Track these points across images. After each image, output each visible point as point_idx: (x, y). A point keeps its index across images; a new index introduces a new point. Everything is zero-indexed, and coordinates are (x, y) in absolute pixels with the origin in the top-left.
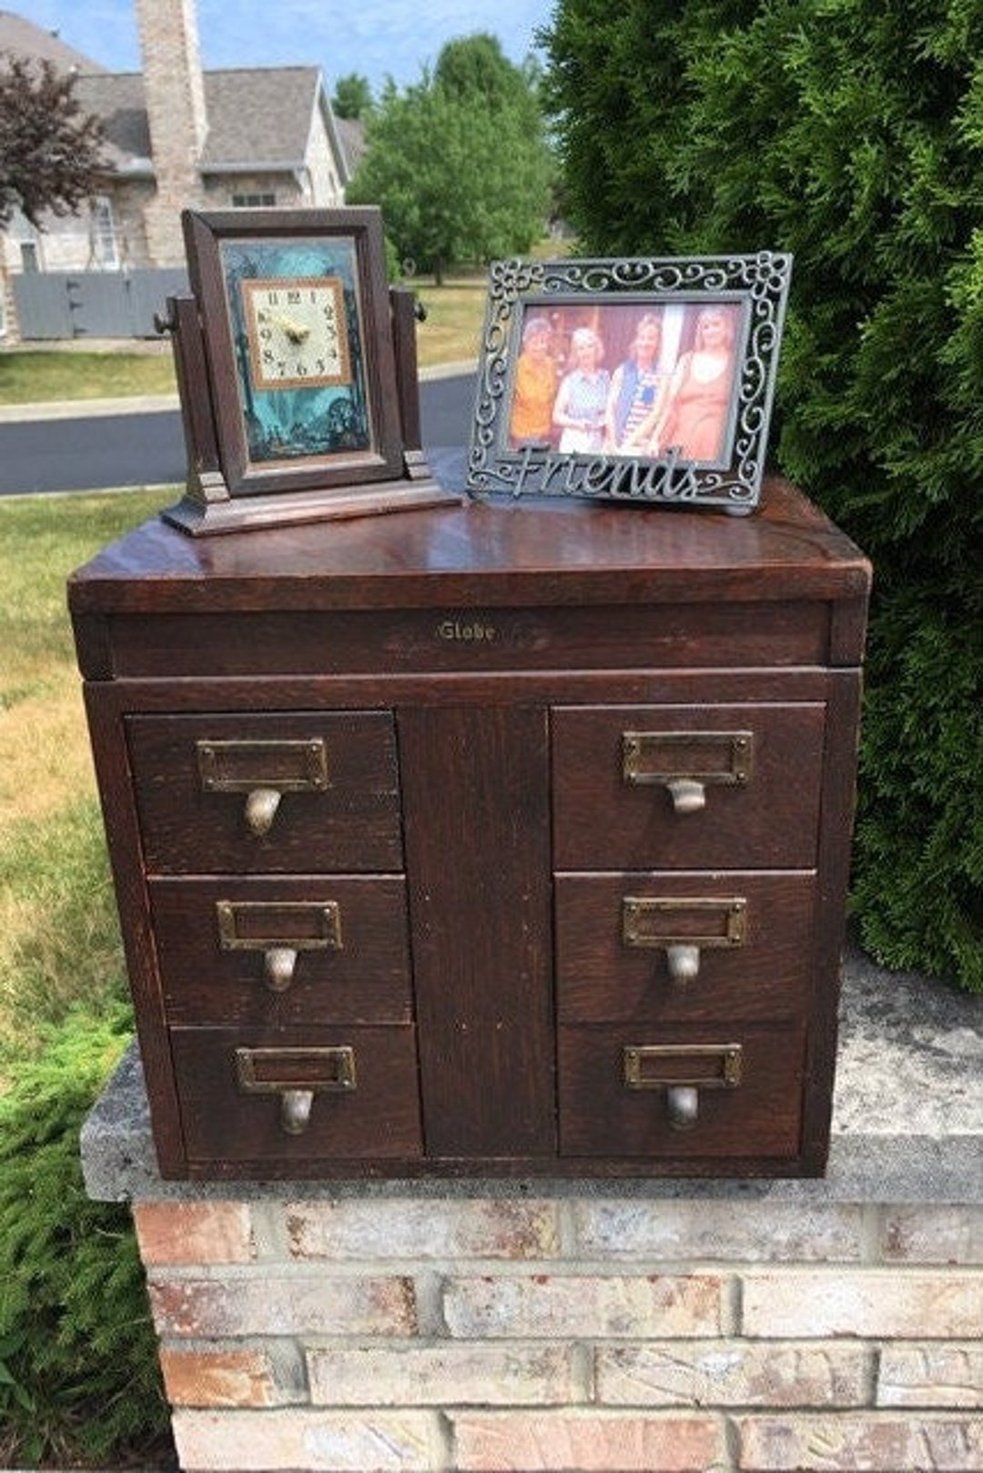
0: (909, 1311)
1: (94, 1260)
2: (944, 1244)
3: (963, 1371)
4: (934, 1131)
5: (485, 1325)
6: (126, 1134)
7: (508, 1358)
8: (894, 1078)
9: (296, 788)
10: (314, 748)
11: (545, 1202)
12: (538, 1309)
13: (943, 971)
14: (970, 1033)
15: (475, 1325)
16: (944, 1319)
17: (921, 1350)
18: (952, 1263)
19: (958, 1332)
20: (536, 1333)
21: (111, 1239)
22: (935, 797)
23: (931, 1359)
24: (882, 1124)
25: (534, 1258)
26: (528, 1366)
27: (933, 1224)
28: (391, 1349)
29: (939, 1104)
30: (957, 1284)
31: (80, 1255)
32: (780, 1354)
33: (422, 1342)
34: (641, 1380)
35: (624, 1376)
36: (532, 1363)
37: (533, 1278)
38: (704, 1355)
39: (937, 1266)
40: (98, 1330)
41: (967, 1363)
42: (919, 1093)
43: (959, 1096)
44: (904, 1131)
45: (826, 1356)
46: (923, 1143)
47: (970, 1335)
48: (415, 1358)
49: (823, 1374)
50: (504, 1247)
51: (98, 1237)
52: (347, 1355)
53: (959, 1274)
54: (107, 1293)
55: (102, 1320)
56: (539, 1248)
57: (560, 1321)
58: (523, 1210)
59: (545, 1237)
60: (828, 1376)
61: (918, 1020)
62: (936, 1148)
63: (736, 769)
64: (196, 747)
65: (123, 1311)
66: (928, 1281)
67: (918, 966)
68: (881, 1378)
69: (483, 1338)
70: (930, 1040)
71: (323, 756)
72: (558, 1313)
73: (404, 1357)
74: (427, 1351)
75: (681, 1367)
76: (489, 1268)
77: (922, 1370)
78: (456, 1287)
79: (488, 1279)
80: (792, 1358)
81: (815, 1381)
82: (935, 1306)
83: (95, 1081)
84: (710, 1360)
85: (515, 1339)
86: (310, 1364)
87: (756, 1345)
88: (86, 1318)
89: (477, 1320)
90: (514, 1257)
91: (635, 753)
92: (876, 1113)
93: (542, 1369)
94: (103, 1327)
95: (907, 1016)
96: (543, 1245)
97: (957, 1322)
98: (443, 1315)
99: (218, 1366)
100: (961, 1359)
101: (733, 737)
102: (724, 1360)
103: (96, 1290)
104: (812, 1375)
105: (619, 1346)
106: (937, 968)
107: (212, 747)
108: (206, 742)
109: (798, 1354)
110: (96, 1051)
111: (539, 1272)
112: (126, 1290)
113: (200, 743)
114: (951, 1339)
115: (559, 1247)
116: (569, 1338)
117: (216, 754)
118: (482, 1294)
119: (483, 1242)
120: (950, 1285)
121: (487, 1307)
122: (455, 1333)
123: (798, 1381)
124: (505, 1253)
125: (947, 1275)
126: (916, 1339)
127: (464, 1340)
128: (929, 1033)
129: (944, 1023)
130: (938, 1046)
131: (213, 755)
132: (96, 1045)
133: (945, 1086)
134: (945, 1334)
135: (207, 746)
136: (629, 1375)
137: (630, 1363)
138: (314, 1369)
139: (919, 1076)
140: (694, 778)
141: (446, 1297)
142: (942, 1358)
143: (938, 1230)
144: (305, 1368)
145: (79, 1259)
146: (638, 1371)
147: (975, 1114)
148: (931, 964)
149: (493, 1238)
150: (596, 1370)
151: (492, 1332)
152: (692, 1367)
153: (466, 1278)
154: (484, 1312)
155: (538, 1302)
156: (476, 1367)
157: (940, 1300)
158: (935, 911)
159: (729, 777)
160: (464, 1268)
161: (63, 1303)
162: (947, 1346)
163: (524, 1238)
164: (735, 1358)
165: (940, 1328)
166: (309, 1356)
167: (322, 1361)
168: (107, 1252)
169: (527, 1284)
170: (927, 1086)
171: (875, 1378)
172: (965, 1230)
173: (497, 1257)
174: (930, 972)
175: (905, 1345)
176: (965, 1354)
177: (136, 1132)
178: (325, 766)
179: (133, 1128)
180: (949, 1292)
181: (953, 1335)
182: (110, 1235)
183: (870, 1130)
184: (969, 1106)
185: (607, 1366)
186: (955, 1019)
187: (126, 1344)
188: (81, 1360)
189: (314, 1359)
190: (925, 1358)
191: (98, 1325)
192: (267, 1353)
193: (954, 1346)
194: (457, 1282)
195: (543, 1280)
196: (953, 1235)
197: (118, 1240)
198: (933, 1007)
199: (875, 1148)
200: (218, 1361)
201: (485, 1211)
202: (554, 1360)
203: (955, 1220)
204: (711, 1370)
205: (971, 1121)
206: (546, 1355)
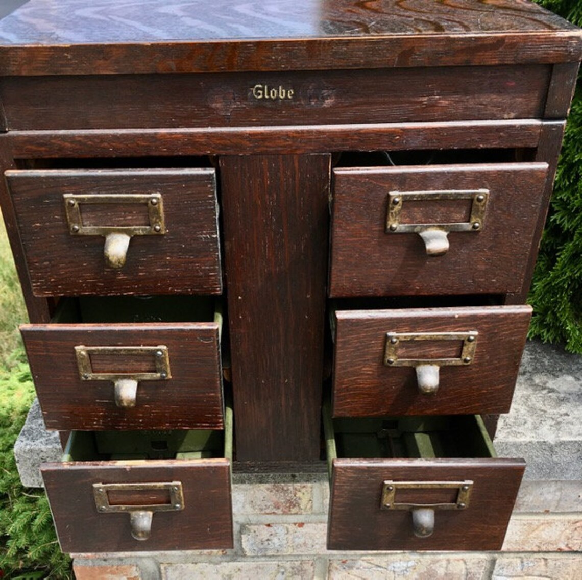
0: (517, 538)
1: (24, 510)
2: (543, 502)
3: (543, 568)
4: (551, 439)
5: (266, 549)
6: (43, 447)
7: (278, 566)
8: (524, 407)
9: (141, 233)
10: (154, 201)
11: (305, 484)
12: (297, 541)
13: (554, 340)
14: (570, 378)
15: (261, 549)
16: (537, 542)
17: (520, 557)
18: (547, 512)
19: (544, 548)
20: (295, 553)
21: (32, 498)
22: (567, 225)
23: (525, 563)
24: (518, 436)
25: (296, 514)
26: (291, 570)
27: (538, 491)
28: (210, 562)
29: (554, 423)
30: (548, 523)
31: (16, 508)
32: (438, 561)
33: (228, 559)
34: (355, 576)
35: (347, 574)
36: (293, 568)
37: (295, 524)
38: (393, 562)
39: (537, 514)
40: (30, 547)
41: (546, 565)
42: (541, 416)
43: (566, 417)
44: (532, 439)
45: (465, 562)
46: (543, 446)
47: (551, 550)
48: (225, 567)
49: (461, 571)
50: (278, 508)
51: (25, 497)
52: (184, 566)
53: (549, 518)
54: (34, 529)
55: (32, 543)
56: (300, 509)
57: (311, 546)
58: (291, 488)
59: (304, 503)
60: (464, 572)
61: (536, 371)
62: (551, 449)
63: (473, 220)
64: (64, 199)
65: (44, 537)
66: (530, 522)
67: (538, 338)
68: (495, 572)
69: (265, 556)
70: (545, 384)
71: (162, 207)
72: (310, 542)
73: (218, 566)
74: (231, 564)
75: (379, 569)
76: (270, 519)
77: (519, 569)
78: (249, 530)
79: (269, 525)
80: (444, 563)
81: (456, 574)
82: (533, 535)
83: (12, 410)
84: (397, 565)
85: (283, 556)
86: (163, 571)
87: (425, 557)
88: (23, 541)
89: (262, 547)
90: (284, 513)
91: (397, 208)
92: (513, 429)
93: (299, 571)
94: (33, 546)
95: (530, 369)
96: (302, 506)
97: (543, 543)
98: (241, 545)
99: (108, 573)
100: (543, 562)
101: (474, 194)
102: (405, 565)
103: (28, 527)
104: (454, 572)
105: (344, 559)
106: (550, 338)
107: (77, 199)
108: (71, 195)
109: (448, 561)
110: (10, 392)
111: (300, 521)
112: (45, 526)
113: (66, 196)
114: (539, 552)
115: (312, 507)
116: (315, 555)
117: (79, 204)
118: (264, 533)
119: (266, 506)
120: (542, 524)
121: (268, 540)
122: (248, 554)
123: (446, 574)
124: (279, 511)
125: (542, 518)
126: (519, 552)
127: (253, 557)
128: (545, 378)
129: (554, 372)
130: (551, 387)
131: (76, 205)
132: (10, 388)
133: (555, 411)
134: (536, 549)
135: (73, 198)
136: (349, 574)
137: (351, 567)
138: (166, 574)
139: (540, 405)
140: (441, 227)
141: (243, 536)
142: (532, 561)
143: (541, 494)
144: (160, 573)
145: (15, 510)
146: (354, 571)
147: (576, 428)
148: (547, 336)
149: (272, 503)
150: (330, 571)
151: (270, 553)
152: (386, 568)
153: (256, 524)
154: (266, 543)
155: (297, 536)
156: (260, 571)
157: (536, 532)
158: (556, 302)
159: (467, 226)
160: (254, 519)
161: (8, 534)
162: (536, 556)
163: (291, 503)
164: (411, 564)
165: (533, 546)
166: (162, 567)
167: (170, 570)
168: (30, 506)
169: (292, 528)
170: (545, 412)
171: (491, 573)
172: (558, 494)
173: (274, 513)
174: (545, 341)
175: (512, 555)
176: (546, 560)
177: (50, 447)
178: (162, 214)
179: (47, 444)
180: (541, 528)
181: (540, 550)
182: (31, 496)
183: (511, 439)
184: (572, 424)
185: (337, 569)
186: (560, 370)
187: (47, 554)
188: (21, 562)
189: (165, 568)
190: (522, 562)
191: (31, 545)
192: (137, 566)
193: (541, 555)
194: (249, 527)
195: (301, 525)
196: (549, 497)
197: (36, 500)
198: (547, 363)
199: (513, 450)
200: (109, 570)
201: (268, 489)
202: (306, 566)
203: (553, 488)
204: (396, 570)
205: (574, 433)
206: (301, 564)
